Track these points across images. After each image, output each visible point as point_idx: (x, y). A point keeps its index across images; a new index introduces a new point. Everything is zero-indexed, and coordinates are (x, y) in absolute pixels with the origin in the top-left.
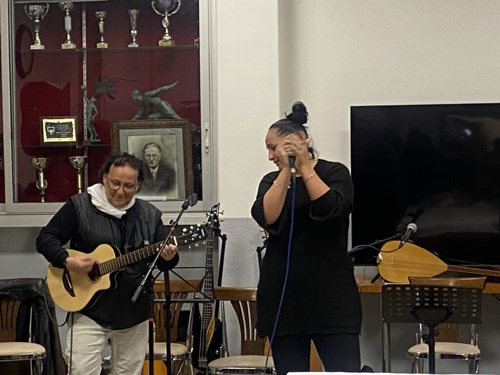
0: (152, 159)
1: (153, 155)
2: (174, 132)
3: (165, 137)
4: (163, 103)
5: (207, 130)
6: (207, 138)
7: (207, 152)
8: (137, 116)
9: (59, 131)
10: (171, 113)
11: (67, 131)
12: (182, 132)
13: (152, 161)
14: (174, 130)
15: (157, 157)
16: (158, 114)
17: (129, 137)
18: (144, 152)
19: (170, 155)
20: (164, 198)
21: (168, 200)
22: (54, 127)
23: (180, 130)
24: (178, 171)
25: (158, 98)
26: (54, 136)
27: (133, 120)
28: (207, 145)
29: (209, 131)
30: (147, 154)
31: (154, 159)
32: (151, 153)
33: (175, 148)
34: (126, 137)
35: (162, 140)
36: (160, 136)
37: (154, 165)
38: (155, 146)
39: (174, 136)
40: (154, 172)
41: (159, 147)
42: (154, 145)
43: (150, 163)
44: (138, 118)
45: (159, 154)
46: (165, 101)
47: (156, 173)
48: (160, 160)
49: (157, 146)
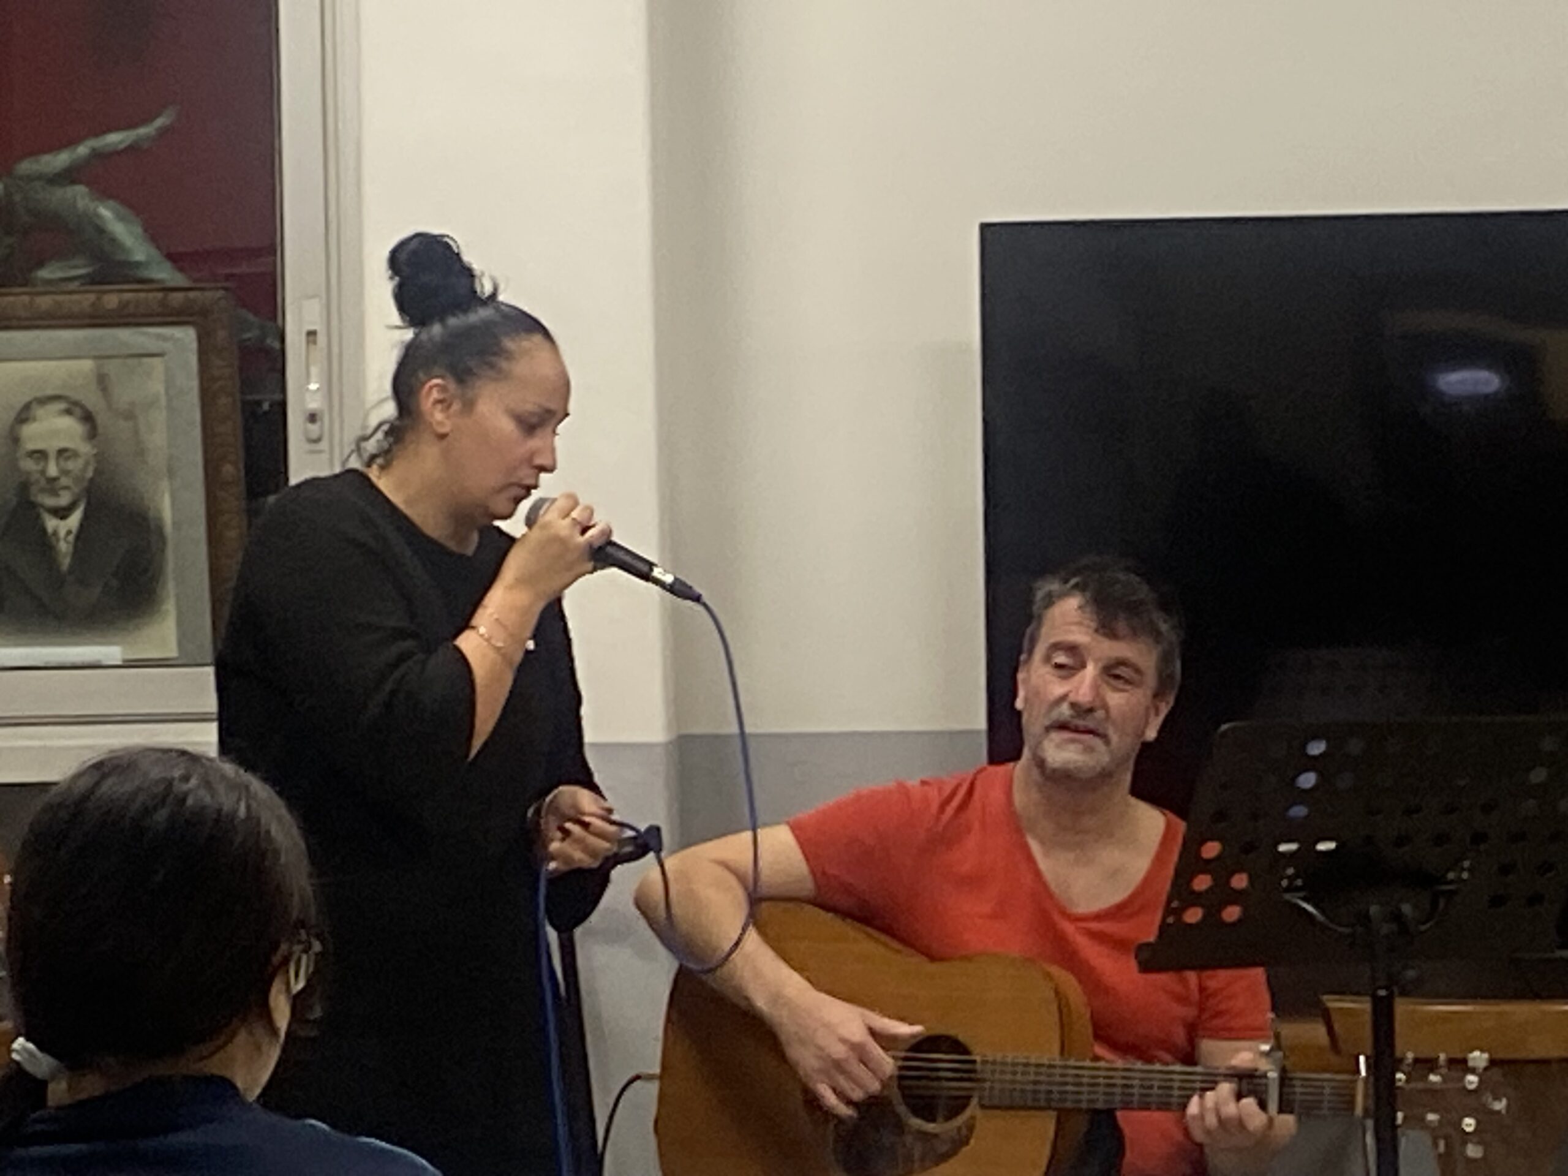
0: (52, 470)
1: (61, 452)
2: (153, 346)
3: (112, 367)
4: (106, 212)
5: (312, 334)
6: (314, 370)
7: (314, 436)
10: (139, 256)
12: (194, 345)
13: (55, 479)
14: (159, 337)
15: (80, 463)
16: (78, 261)
18: (15, 440)
19: (141, 452)
20: (111, 652)
21: (128, 664)
23: (186, 336)
24: (176, 530)
25: (81, 189)
28: (313, 405)
29: (321, 339)
30: (31, 446)
31: (65, 472)
32: (52, 446)
33: (159, 417)
35: (102, 381)
36: (87, 365)
37: (64, 499)
38: (68, 412)
39: (158, 364)
40: (62, 533)
41: (88, 418)
42: (63, 406)
43: (42, 490)
45: (85, 449)
46: (111, 203)
47: (71, 538)
48: (90, 474)
49: (78, 411)
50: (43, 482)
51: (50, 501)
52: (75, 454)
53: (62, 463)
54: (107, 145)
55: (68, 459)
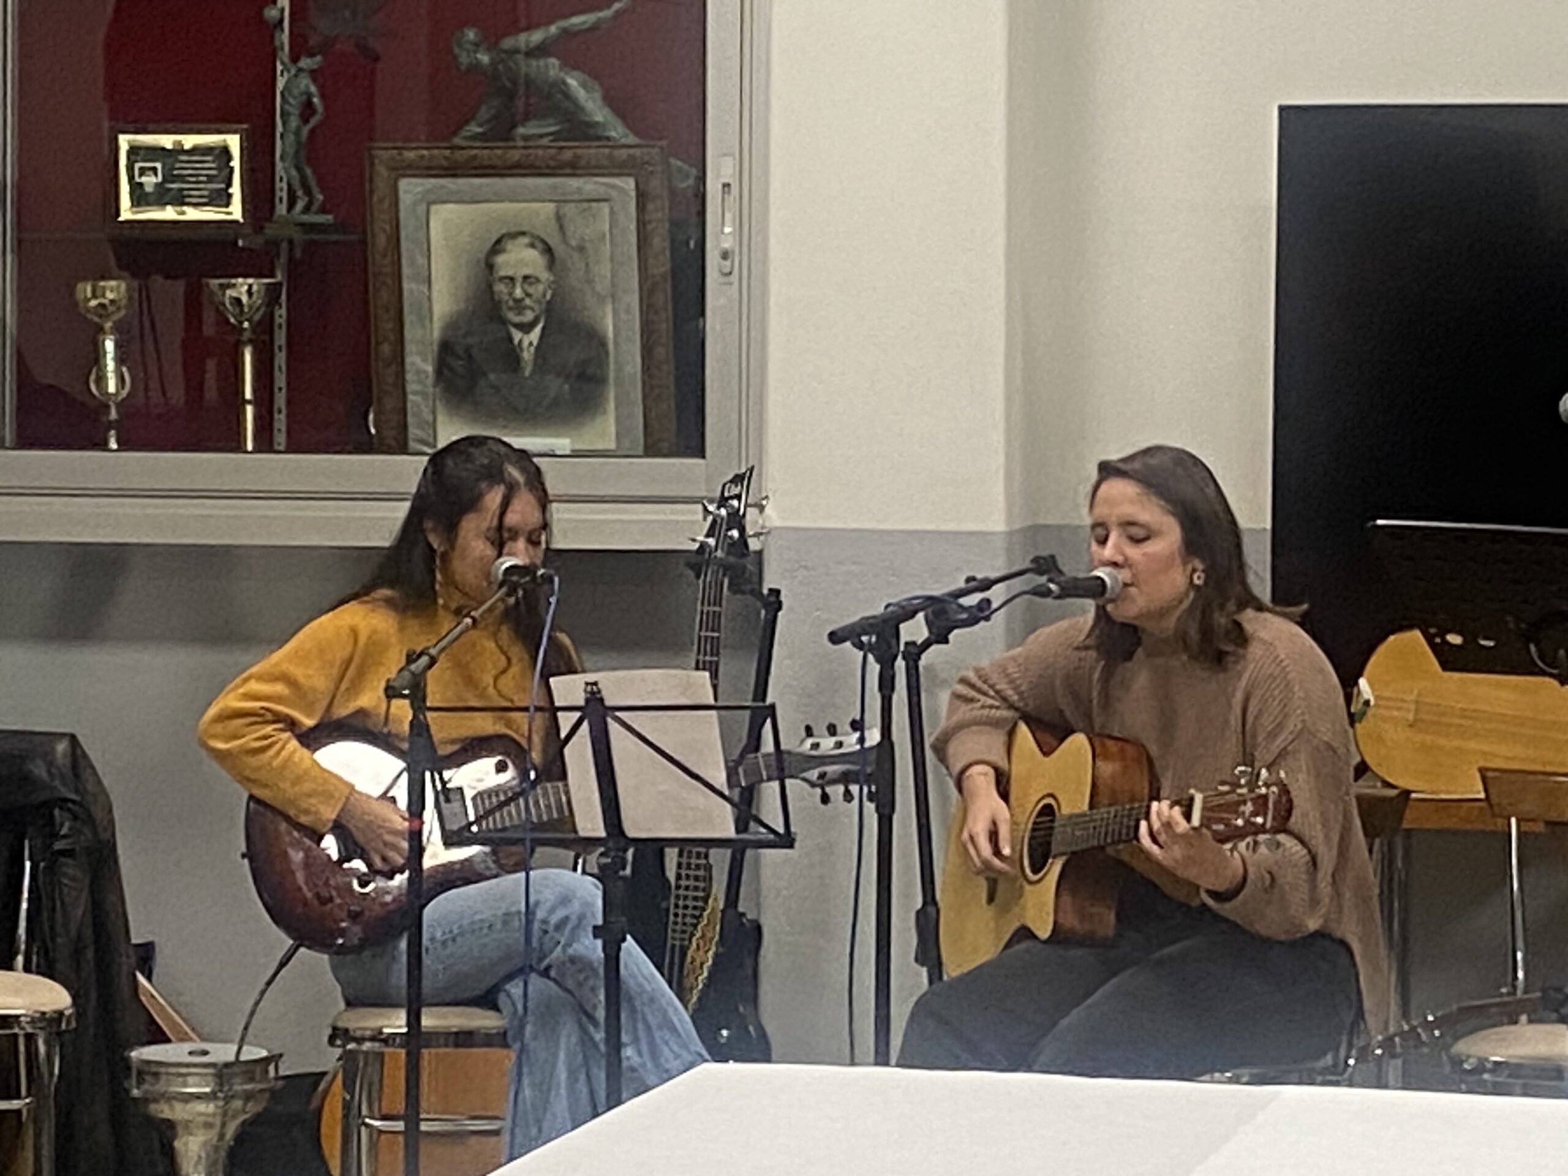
1: (526, 278)
2: (603, 193)
3: (570, 210)
4: (572, 82)
5: (726, 186)
6: (728, 216)
7: (727, 270)
8: (474, 129)
9: (181, 178)
10: (599, 118)
11: (211, 179)
12: (633, 194)
13: (521, 301)
14: (608, 185)
15: (541, 287)
16: (551, 121)
17: (433, 208)
18: (490, 267)
19: (590, 282)
20: (565, 444)
21: (576, 454)
22: (159, 165)
24: (616, 344)
25: (554, 61)
26: (162, 197)
27: (457, 141)
28: (726, 245)
29: (735, 188)
30: (502, 273)
31: (528, 295)
32: (519, 273)
33: (606, 251)
34: (424, 207)
35: (559, 218)
36: (551, 206)
38: (532, 246)
39: (605, 208)
40: (525, 344)
44: (475, 137)
46: (575, 73)
47: (532, 349)
48: (548, 297)
49: (540, 245)
50: (511, 303)
51: (517, 319)
52: (538, 280)
53: (526, 286)
54: (574, 25)
55: (531, 284)
